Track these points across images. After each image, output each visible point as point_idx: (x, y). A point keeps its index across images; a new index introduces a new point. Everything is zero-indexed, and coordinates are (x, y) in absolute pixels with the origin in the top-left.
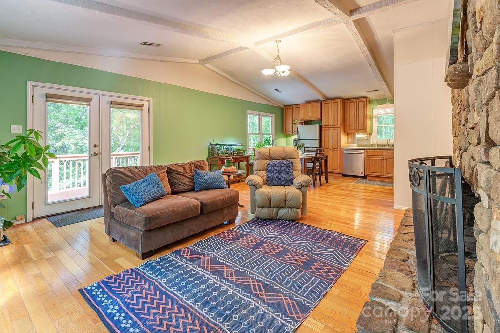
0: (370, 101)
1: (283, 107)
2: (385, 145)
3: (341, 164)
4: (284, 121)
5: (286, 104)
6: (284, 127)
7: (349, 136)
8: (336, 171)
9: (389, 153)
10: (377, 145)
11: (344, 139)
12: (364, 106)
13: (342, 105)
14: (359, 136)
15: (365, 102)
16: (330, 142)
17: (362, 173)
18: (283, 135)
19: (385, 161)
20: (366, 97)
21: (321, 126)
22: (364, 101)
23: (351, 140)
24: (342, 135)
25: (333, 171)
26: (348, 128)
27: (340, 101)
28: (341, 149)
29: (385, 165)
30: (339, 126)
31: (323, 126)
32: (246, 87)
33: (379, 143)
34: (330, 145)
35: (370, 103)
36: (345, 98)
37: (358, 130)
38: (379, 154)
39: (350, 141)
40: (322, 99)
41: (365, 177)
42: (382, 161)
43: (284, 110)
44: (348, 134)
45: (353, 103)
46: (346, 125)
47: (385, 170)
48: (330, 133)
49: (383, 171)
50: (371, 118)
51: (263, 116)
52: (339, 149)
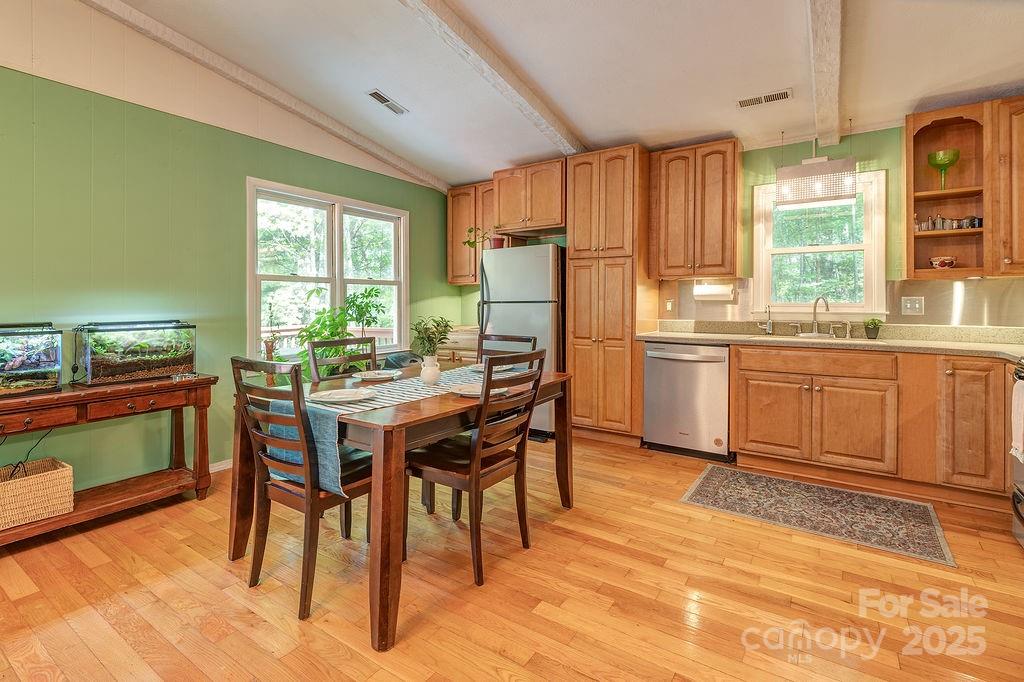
0: (746, 158)
1: (444, 190)
2: (803, 327)
3: (638, 400)
4: (450, 239)
5: (455, 180)
6: (450, 259)
7: (666, 292)
8: (616, 426)
9: (835, 361)
10: (774, 325)
11: (646, 300)
12: (724, 173)
13: (641, 170)
14: (705, 289)
15: (729, 157)
16: (595, 313)
17: (718, 442)
18: (444, 287)
19: (817, 397)
20: (729, 138)
21: (562, 253)
22: (723, 153)
23: (673, 305)
24: (640, 289)
25: (606, 424)
26: (662, 260)
27: (630, 155)
28: (635, 341)
29: (816, 414)
30: (628, 250)
31: (570, 253)
32: (238, 74)
33: (779, 318)
34: (595, 321)
35: (744, 165)
36: (651, 143)
37: (698, 268)
38: (792, 366)
39: (669, 306)
40: (567, 148)
41: (731, 458)
42: (805, 397)
43: (450, 199)
44: (661, 284)
45: (681, 164)
46: (653, 249)
47: (816, 435)
48: (594, 279)
49: (806, 438)
50: (749, 222)
51: (346, 210)
52: (628, 341)
